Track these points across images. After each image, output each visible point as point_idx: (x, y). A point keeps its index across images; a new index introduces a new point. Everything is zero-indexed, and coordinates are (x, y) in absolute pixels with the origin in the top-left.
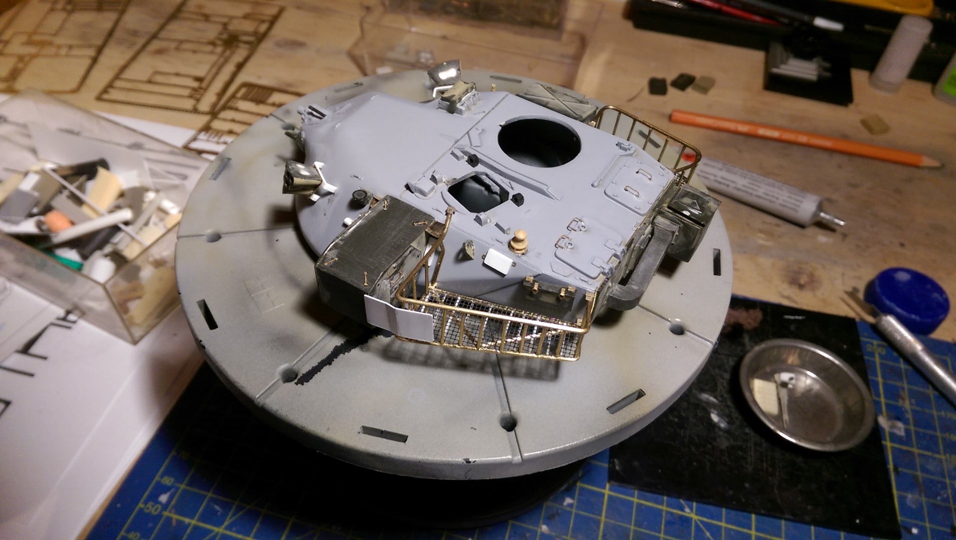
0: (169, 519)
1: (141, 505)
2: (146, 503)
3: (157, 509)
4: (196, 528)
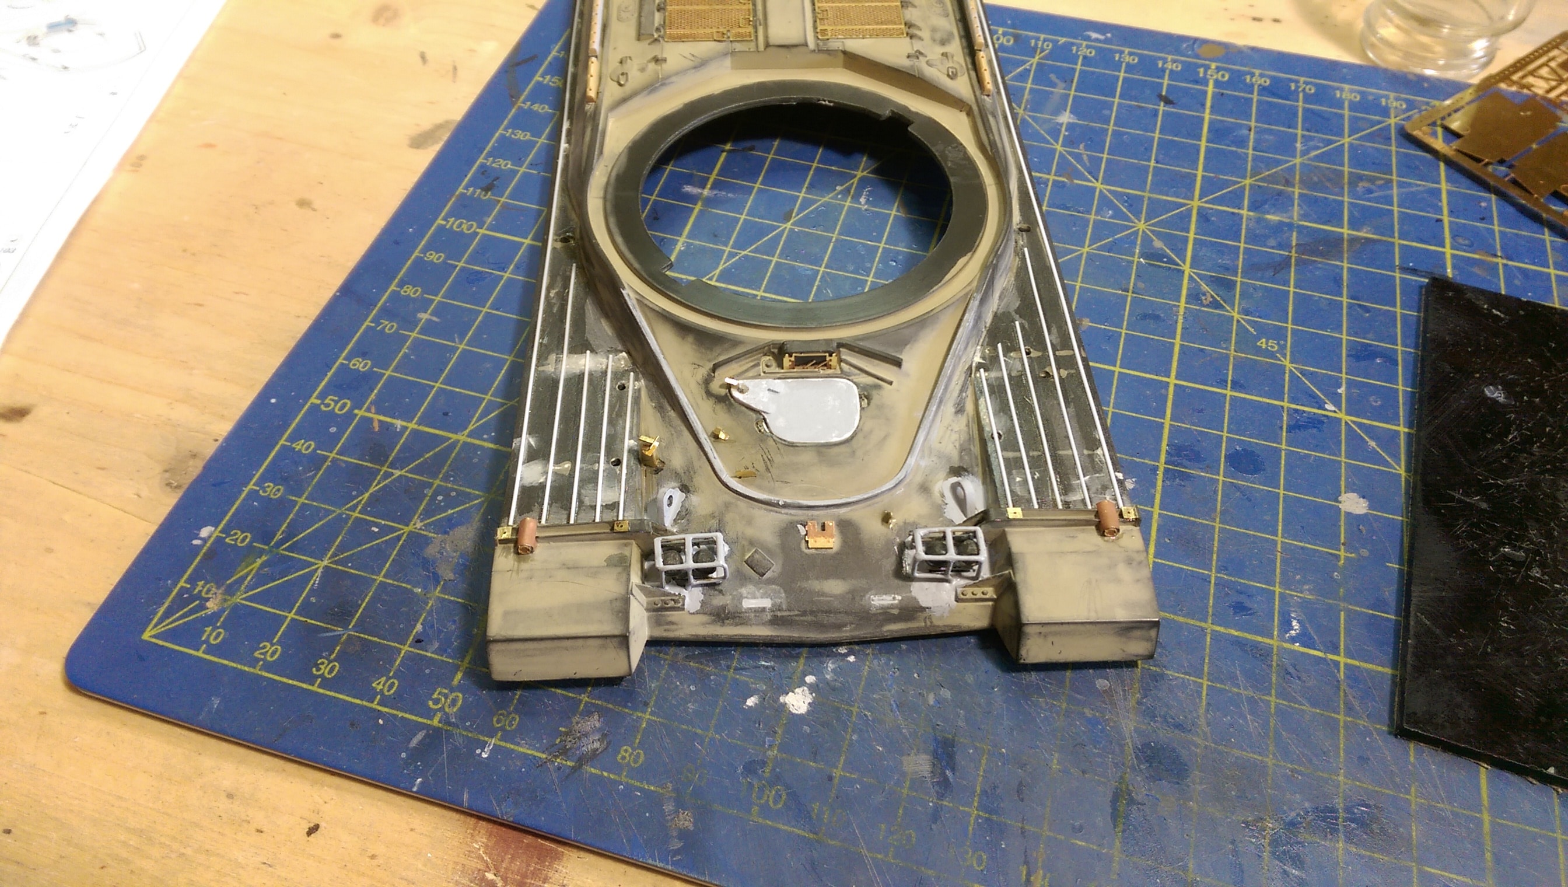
0: (370, 420)
1: (315, 400)
3: (344, 405)
4: (415, 432)
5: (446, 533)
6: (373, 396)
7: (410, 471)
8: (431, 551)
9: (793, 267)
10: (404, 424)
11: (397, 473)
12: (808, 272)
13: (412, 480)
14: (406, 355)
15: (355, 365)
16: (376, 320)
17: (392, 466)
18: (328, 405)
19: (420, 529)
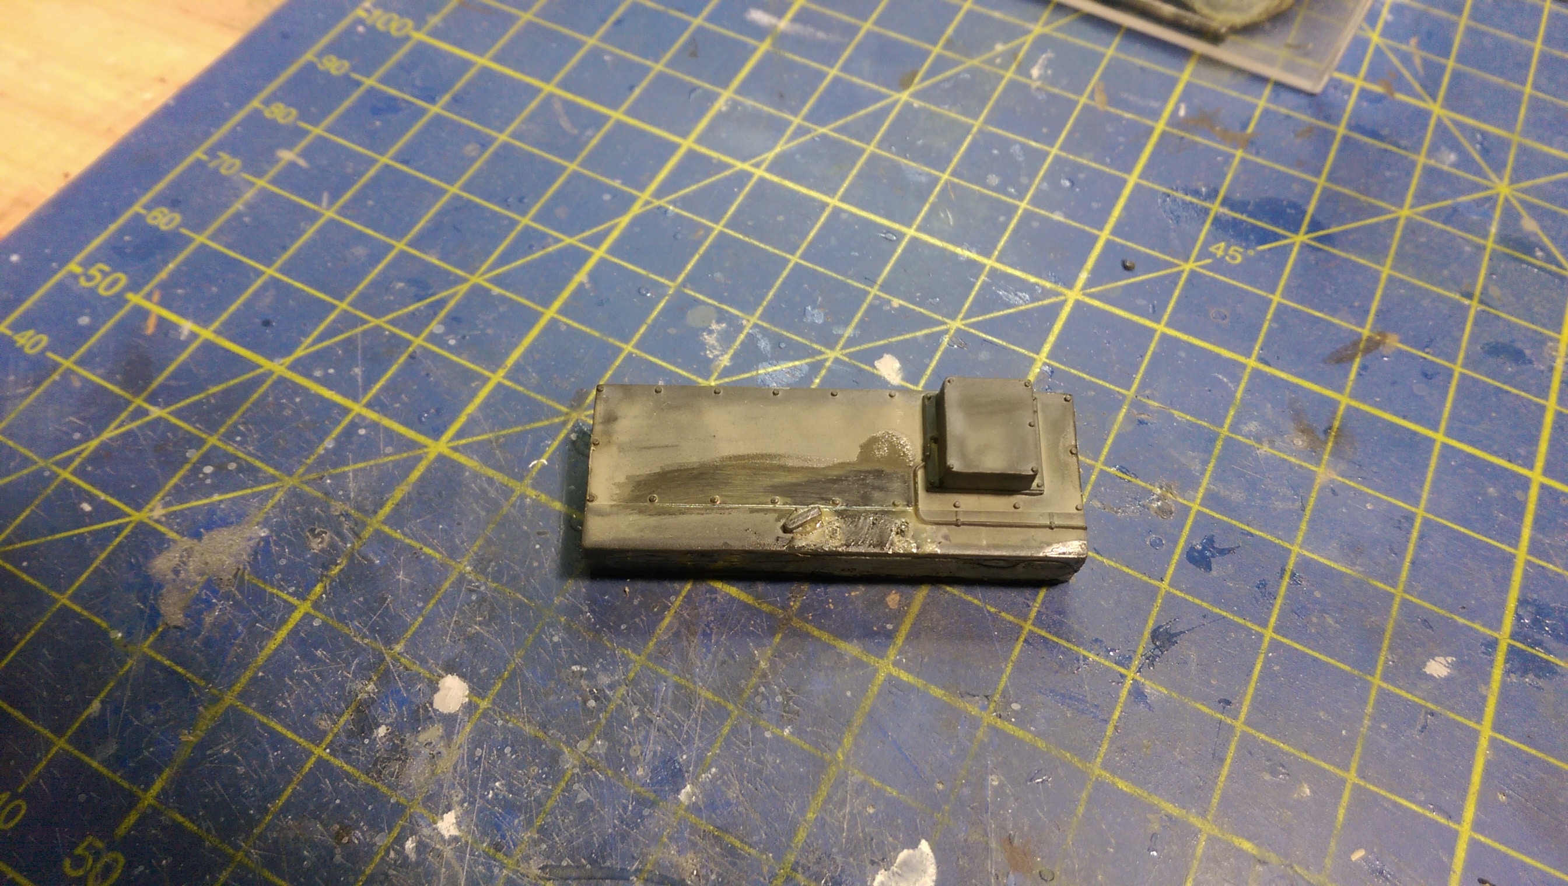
0: (144, 314)
1: (74, 267)
2: (87, 263)
3: (115, 282)
4: (208, 347)
5: (197, 536)
6: (163, 275)
7: (177, 414)
8: (162, 564)
9: (897, 167)
10: (196, 329)
11: (155, 412)
12: (923, 179)
13: (175, 428)
14: (238, 215)
15: (155, 218)
16: (212, 153)
17: (152, 400)
18: (90, 278)
19: (158, 521)
